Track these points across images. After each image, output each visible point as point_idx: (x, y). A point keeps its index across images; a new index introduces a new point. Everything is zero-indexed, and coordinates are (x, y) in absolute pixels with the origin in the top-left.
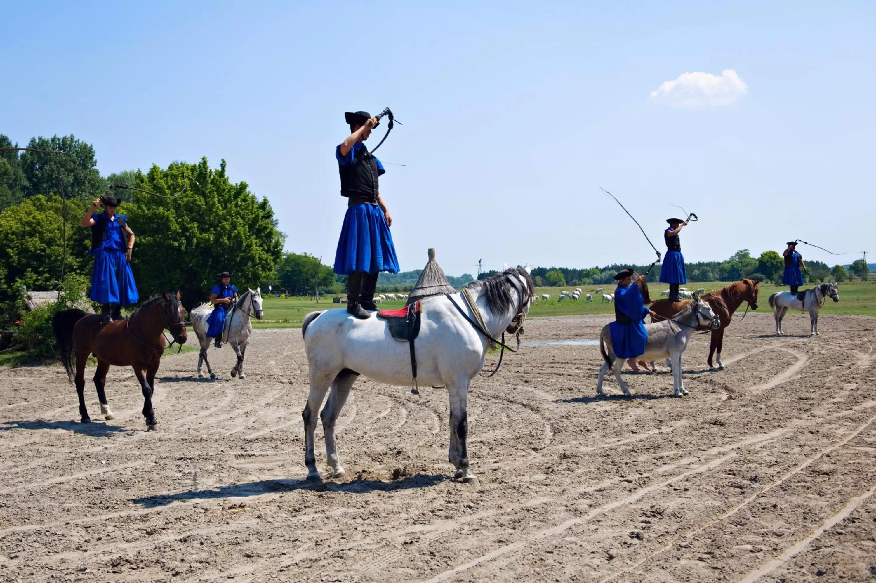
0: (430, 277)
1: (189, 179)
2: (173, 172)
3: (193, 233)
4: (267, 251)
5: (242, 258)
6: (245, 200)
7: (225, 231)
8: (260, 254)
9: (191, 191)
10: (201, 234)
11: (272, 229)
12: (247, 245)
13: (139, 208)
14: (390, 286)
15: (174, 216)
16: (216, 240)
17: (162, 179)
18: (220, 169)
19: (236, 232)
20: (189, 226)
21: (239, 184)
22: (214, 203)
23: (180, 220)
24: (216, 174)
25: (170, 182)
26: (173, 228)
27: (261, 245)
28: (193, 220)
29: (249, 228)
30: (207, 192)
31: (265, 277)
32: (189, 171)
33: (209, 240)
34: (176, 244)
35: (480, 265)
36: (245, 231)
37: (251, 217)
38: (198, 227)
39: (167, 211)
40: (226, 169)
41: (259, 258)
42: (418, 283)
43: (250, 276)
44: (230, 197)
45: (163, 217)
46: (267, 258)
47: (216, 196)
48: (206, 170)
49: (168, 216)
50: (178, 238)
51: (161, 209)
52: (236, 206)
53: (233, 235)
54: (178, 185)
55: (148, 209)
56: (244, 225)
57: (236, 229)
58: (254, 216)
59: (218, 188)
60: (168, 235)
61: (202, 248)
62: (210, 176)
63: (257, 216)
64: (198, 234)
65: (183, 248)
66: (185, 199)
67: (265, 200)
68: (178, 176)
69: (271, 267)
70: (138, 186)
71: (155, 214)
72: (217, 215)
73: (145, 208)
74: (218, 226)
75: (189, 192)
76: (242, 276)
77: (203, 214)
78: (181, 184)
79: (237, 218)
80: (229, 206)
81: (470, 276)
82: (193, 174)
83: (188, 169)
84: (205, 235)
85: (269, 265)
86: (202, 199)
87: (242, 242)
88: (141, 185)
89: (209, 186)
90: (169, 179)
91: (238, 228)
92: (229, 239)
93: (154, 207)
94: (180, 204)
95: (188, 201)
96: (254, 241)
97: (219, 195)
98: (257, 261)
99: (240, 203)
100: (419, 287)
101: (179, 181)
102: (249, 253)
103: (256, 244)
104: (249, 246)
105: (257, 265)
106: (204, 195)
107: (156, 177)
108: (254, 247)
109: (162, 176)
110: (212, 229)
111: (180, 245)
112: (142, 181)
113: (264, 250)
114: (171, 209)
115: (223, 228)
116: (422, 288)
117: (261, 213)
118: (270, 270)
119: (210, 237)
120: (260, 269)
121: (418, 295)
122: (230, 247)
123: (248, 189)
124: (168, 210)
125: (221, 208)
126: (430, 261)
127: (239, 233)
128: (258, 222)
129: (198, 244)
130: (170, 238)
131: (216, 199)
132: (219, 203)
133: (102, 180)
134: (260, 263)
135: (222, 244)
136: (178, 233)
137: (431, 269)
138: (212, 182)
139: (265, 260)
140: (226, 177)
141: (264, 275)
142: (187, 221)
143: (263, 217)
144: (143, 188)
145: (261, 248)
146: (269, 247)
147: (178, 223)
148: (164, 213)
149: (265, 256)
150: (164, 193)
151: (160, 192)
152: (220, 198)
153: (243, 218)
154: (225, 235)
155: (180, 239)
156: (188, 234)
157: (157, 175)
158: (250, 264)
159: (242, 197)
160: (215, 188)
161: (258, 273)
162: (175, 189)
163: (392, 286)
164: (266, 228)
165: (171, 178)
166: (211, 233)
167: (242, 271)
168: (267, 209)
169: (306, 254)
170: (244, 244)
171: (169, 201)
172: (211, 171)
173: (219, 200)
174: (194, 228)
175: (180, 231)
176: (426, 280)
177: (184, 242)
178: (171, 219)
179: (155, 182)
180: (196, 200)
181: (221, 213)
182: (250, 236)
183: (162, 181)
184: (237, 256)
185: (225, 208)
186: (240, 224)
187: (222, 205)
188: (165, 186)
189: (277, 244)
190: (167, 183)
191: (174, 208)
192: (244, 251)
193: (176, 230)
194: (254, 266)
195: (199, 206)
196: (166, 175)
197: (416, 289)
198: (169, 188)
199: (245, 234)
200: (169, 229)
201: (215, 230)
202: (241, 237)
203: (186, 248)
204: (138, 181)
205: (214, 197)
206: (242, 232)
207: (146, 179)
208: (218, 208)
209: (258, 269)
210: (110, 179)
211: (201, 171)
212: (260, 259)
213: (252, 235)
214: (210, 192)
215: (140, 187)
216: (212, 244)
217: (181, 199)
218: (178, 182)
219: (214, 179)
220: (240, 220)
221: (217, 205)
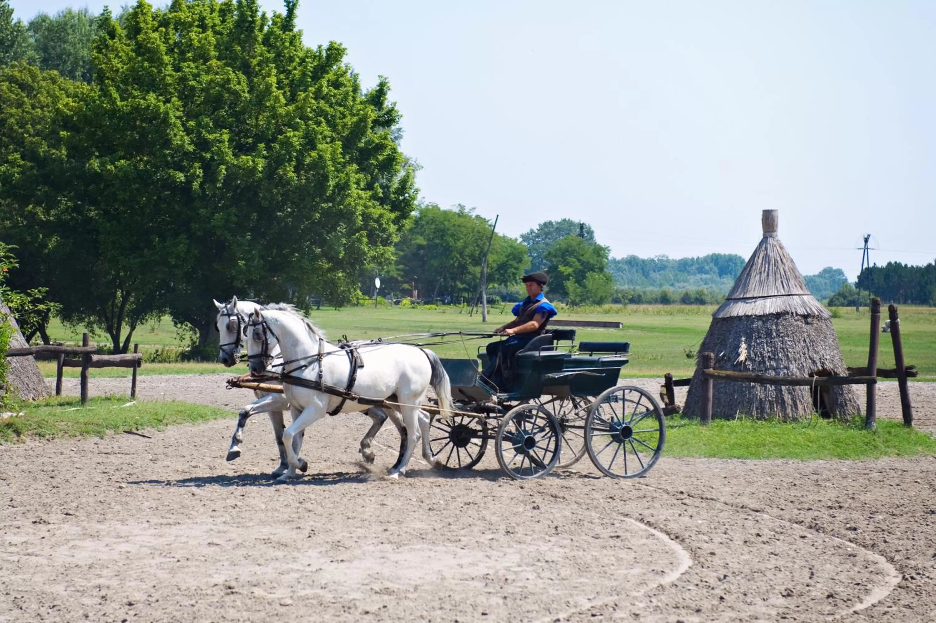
0: (764, 276)
1: (216, 33)
2: (182, 15)
3: (220, 153)
4: (382, 201)
5: (326, 213)
6: (336, 85)
7: (289, 153)
8: (366, 207)
9: (219, 59)
10: (235, 155)
11: (394, 150)
12: (337, 185)
13: (105, 93)
14: (650, 288)
15: (178, 114)
16: (270, 171)
17: (155, 30)
18: (284, 12)
19: (314, 154)
20: (211, 137)
21: (325, 46)
22: (268, 87)
23: (192, 123)
24: (275, 23)
25: (175, 37)
26: (177, 141)
27: (369, 187)
28: (219, 125)
29: (344, 147)
30: (255, 62)
31: (374, 258)
32: (215, 14)
33: (255, 168)
34: (181, 176)
35: (866, 249)
36: (334, 152)
37: (350, 121)
38: (230, 141)
39: (164, 103)
40: (297, 12)
41: (363, 215)
42: (735, 289)
43: (341, 256)
44: (304, 74)
45: (156, 115)
46: (381, 216)
47: (274, 71)
48: (254, 13)
49: (167, 113)
50: (185, 163)
51: (152, 97)
52: (318, 96)
53: (308, 160)
54: (190, 45)
55: (122, 99)
56: (333, 140)
57: (314, 148)
58: (355, 119)
59: (279, 54)
60: (165, 156)
61: (238, 187)
62: (261, 29)
63: (363, 120)
64: (229, 157)
65: (196, 185)
66: (205, 78)
67: (382, 85)
68: (191, 25)
69: (390, 235)
70: (102, 46)
71: (136, 109)
72: (274, 116)
73: (116, 95)
74: (274, 140)
75: (213, 62)
76: (324, 254)
77: (243, 112)
78: (196, 43)
79: (319, 124)
80: (303, 95)
81: (840, 272)
82: (223, 21)
83: (212, 11)
84: (246, 160)
85: (384, 230)
86: (243, 77)
87: (326, 178)
88: (110, 42)
89: (259, 48)
90: (171, 32)
91: (320, 146)
92: (297, 170)
93: (136, 93)
94: (193, 88)
95: (212, 81)
96: (354, 177)
97: (281, 70)
98: (359, 221)
99: (325, 90)
100: (736, 295)
101: (193, 35)
102: (340, 203)
103: (358, 183)
104: (343, 187)
105: (358, 231)
106: (246, 69)
107: (142, 25)
108: (354, 191)
109: (156, 24)
110: (262, 145)
111: (189, 181)
112: (112, 34)
113: (374, 197)
114: (174, 99)
115: (287, 144)
116: (745, 299)
117: (372, 114)
118: (386, 242)
119: (255, 164)
120: (365, 240)
121: (734, 314)
122: (299, 188)
123: (345, 59)
124: (168, 101)
125: (283, 101)
126: (765, 240)
127: (321, 157)
128: (363, 133)
129: (228, 179)
130: (168, 165)
131: (273, 80)
132: (278, 88)
133: (18, 26)
134: (365, 227)
135: (283, 182)
136: (186, 154)
137: (766, 255)
138: (266, 42)
139: (378, 221)
140: (296, 30)
141: (372, 253)
142: (207, 125)
143: (376, 122)
144: (114, 50)
145: (370, 193)
146: (385, 188)
147: (188, 131)
148: (159, 107)
149: (376, 211)
150: (161, 64)
151: (151, 60)
152: (282, 76)
153: (332, 124)
154: (290, 160)
155: (191, 167)
156: (208, 156)
157: (145, 21)
158: (342, 228)
159: (331, 76)
160: (272, 55)
161: (360, 249)
162: (182, 53)
163: (653, 290)
164: (380, 147)
165: (176, 29)
166: (259, 156)
167: (322, 243)
168: (387, 104)
169: (462, 207)
170: (332, 183)
171: (169, 80)
172: (264, 15)
173: (279, 82)
174: (221, 141)
175: (191, 148)
176: (754, 280)
177: (200, 172)
178: (173, 120)
179: (140, 37)
180: (228, 81)
181: (282, 111)
182: (344, 165)
183: (156, 35)
184: (314, 209)
185: (292, 99)
186: (325, 138)
187: (284, 94)
188: (163, 48)
189: (404, 185)
190: (166, 41)
191: (180, 98)
192: (331, 199)
193: (182, 146)
194: (351, 232)
195: (236, 94)
196: (165, 23)
197: (731, 299)
198: (170, 51)
199: (333, 159)
200: (167, 143)
201: (269, 148)
202: (324, 167)
203: (201, 185)
204: (102, 33)
205: (269, 75)
206: (328, 156)
207: (121, 31)
208: (277, 98)
209: (359, 240)
210: (35, 26)
211: (242, 16)
212: (366, 217)
213: (351, 162)
214: (259, 64)
215: (107, 47)
216: (261, 179)
217: (196, 76)
218: (191, 40)
219: (271, 33)
220: (325, 128)
221: (276, 92)
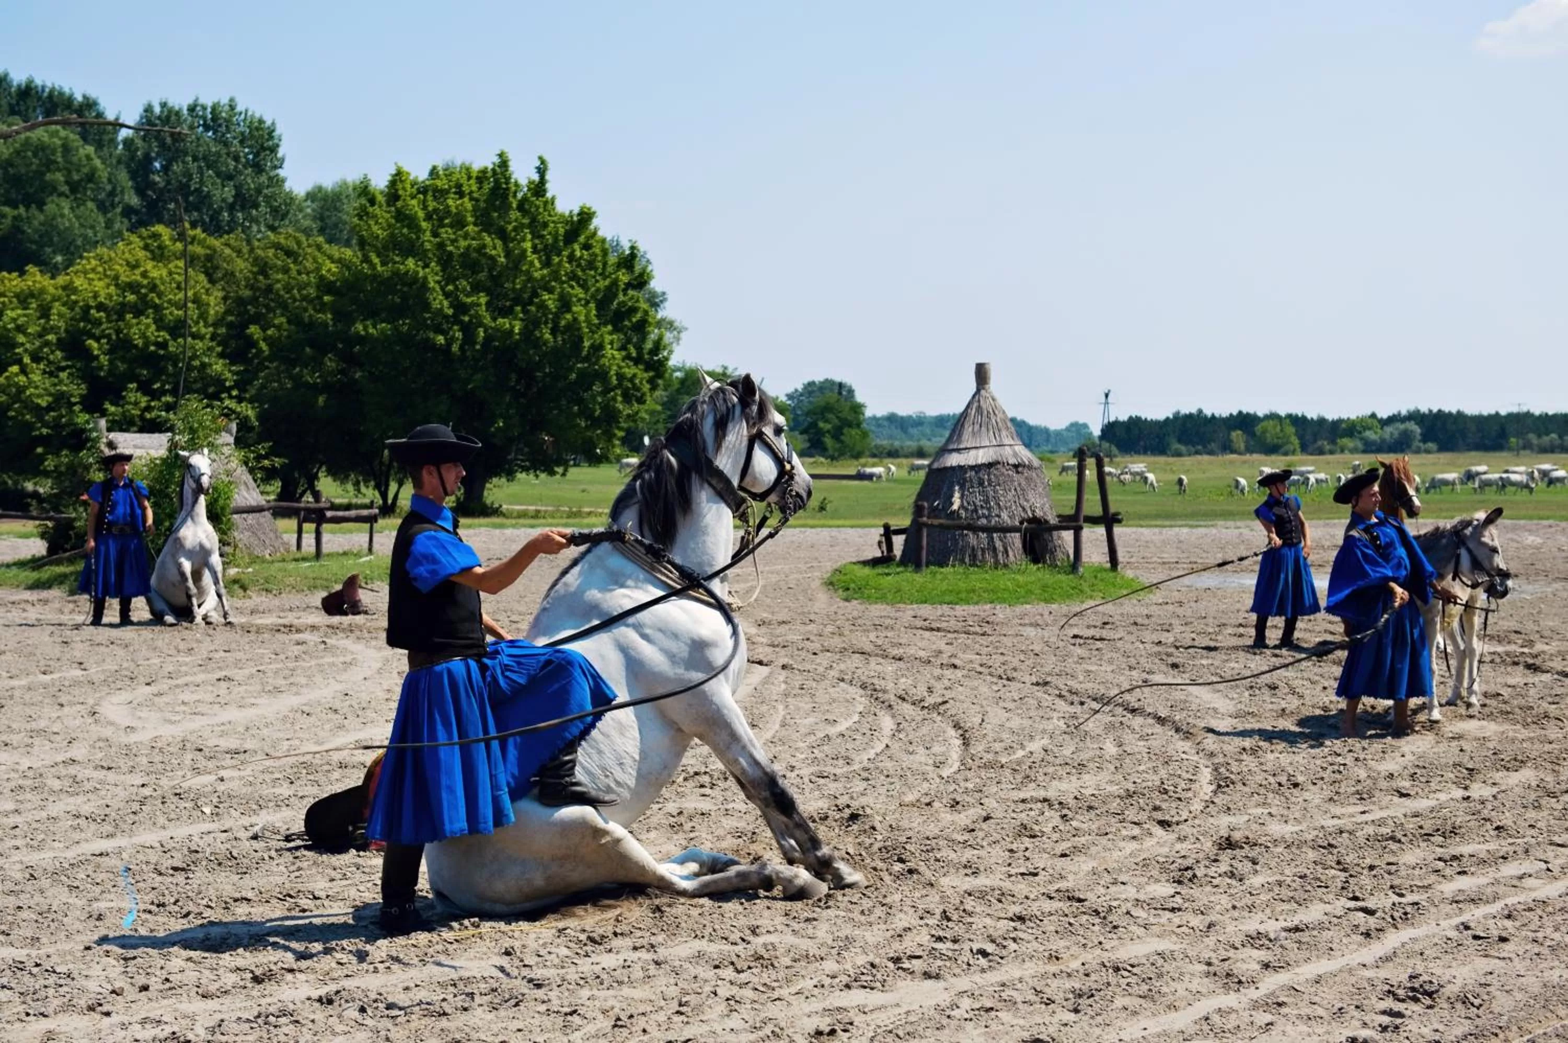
0: (977, 427)
1: (471, 199)
2: (439, 183)
3: (477, 316)
4: (637, 361)
5: (582, 374)
6: (586, 247)
7: (545, 315)
8: (620, 367)
9: (475, 224)
10: (494, 319)
11: (646, 313)
12: (592, 346)
13: (366, 259)
14: (909, 443)
15: (437, 278)
16: (527, 333)
17: (413, 197)
18: (536, 177)
19: (569, 316)
20: (469, 300)
21: (576, 211)
22: (524, 251)
23: (450, 287)
24: (529, 189)
25: (432, 205)
26: (436, 305)
27: (623, 348)
28: (476, 288)
29: (598, 308)
30: (510, 227)
31: (629, 416)
32: (472, 181)
33: (511, 331)
34: (441, 339)
35: (1107, 403)
36: (587, 316)
37: (603, 284)
38: (488, 304)
39: (423, 268)
40: (548, 177)
41: (617, 374)
42: (949, 440)
43: (597, 413)
44: (556, 240)
45: (415, 279)
46: (635, 375)
47: (529, 237)
48: (507, 180)
49: (425, 278)
50: (445, 326)
51: (411, 263)
52: (571, 258)
53: (563, 323)
54: (448, 212)
55: (383, 264)
56: (588, 302)
57: (569, 310)
58: (607, 282)
59: (534, 220)
60: (425, 319)
61: (496, 348)
62: (515, 196)
63: (615, 283)
64: (487, 320)
65: (455, 348)
66: (463, 243)
67: (633, 248)
68: (447, 192)
69: (644, 394)
70: (363, 214)
71: (396, 273)
72: (530, 279)
73: (376, 260)
74: (531, 303)
75: (470, 228)
76: (581, 414)
77: (500, 275)
78: (454, 210)
79: (572, 287)
80: (556, 259)
81: (1085, 426)
82: (480, 188)
83: (469, 178)
84: (504, 323)
85: (638, 390)
86: (499, 243)
87: (581, 340)
88: (371, 209)
89: (514, 214)
90: (430, 198)
91: (574, 309)
92: (554, 332)
93: (397, 259)
94: (451, 253)
95: (469, 246)
96: (608, 338)
97: (536, 235)
98: (614, 381)
99: (578, 254)
100: (951, 447)
101: (450, 202)
102: (596, 363)
103: (611, 343)
104: (598, 348)
105: (612, 390)
106: (502, 235)
107: (401, 192)
108: (609, 351)
109: (414, 190)
110: (519, 308)
111: (450, 342)
112: (372, 201)
113: (628, 357)
114: (433, 264)
115: (542, 306)
116: (958, 450)
117: (624, 277)
118: (641, 401)
119: (512, 327)
120: (619, 399)
121: (948, 464)
122: (556, 351)
123: (595, 222)
124: (426, 266)
125: (537, 264)
126: (978, 391)
127: (575, 319)
128: (615, 295)
129: (488, 339)
130: (428, 327)
131: (528, 245)
132: (534, 253)
133: (290, 199)
134: (620, 385)
135: (537, 343)
136: (446, 317)
137: (979, 408)
138: (521, 207)
139: (631, 380)
140: (549, 195)
141: (628, 411)
142: (464, 290)
143: (629, 285)
144: (375, 216)
145: (624, 353)
146: (639, 349)
147: (447, 295)
148: (417, 273)
149: (630, 370)
150: (419, 230)
151: (409, 227)
152: (537, 241)
153: (584, 286)
154: (546, 323)
155: (451, 329)
156: (466, 319)
157: (404, 189)
158: (597, 388)
159: (582, 239)
160: (526, 221)
161: (614, 407)
162: (441, 220)
163: (911, 445)
164: (634, 310)
165: (435, 198)
166: (515, 319)
167: (580, 401)
168: (638, 269)
169: (726, 368)
170: (587, 344)
171: (428, 246)
172: (517, 184)
173: (534, 247)
174: (479, 305)
175: (450, 312)
176: (968, 430)
177: (459, 335)
178: (432, 284)
179: (399, 204)
180: (484, 246)
181: (537, 275)
182: (598, 327)
183: (414, 202)
184: (571, 369)
185: (547, 264)
186: (579, 300)
187: (539, 259)
188: (421, 214)
189: (658, 346)
190: (425, 208)
191: (438, 263)
192: (586, 359)
193: (441, 309)
194: (607, 390)
195: (492, 258)
196: (423, 190)
197: (944, 450)
198: (428, 217)
199: (588, 321)
200: (426, 306)
201: (525, 311)
202: (579, 329)
203: (461, 348)
204: (363, 201)
205: (524, 240)
206: (582, 318)
207: (380, 198)
208: (532, 264)
209: (614, 399)
210: (311, 196)
211: (497, 181)
212: (621, 377)
213: (605, 324)
214: (515, 229)
215: (367, 214)
216: (518, 342)
217: (453, 241)
218: (448, 206)
219: (525, 199)
220: (578, 291)
221: (531, 257)
